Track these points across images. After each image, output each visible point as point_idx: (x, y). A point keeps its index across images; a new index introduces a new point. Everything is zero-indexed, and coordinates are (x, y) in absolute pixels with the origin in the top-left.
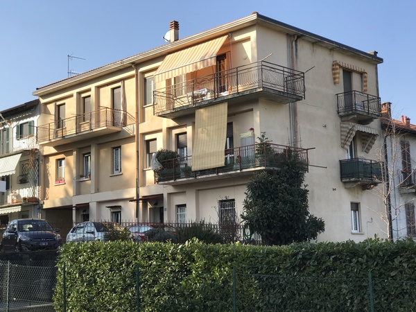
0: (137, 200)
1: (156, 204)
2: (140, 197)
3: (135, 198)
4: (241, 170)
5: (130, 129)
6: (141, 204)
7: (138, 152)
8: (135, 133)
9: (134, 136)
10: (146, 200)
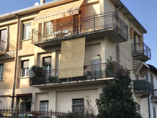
0: (13, 97)
1: (26, 100)
2: (15, 95)
3: (12, 95)
4: (96, 79)
5: (12, 53)
6: (15, 99)
7: (16, 67)
8: (15, 56)
9: (14, 58)
10: (19, 97)
